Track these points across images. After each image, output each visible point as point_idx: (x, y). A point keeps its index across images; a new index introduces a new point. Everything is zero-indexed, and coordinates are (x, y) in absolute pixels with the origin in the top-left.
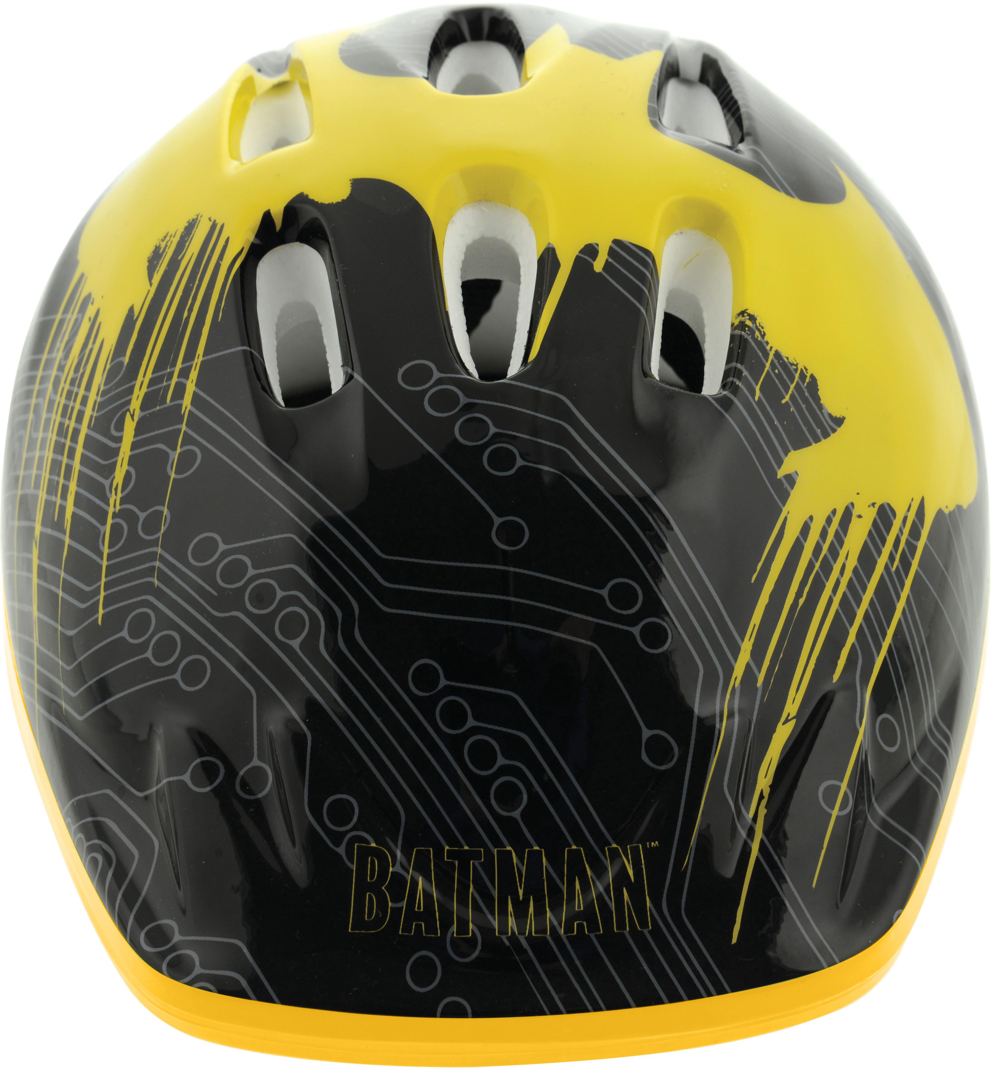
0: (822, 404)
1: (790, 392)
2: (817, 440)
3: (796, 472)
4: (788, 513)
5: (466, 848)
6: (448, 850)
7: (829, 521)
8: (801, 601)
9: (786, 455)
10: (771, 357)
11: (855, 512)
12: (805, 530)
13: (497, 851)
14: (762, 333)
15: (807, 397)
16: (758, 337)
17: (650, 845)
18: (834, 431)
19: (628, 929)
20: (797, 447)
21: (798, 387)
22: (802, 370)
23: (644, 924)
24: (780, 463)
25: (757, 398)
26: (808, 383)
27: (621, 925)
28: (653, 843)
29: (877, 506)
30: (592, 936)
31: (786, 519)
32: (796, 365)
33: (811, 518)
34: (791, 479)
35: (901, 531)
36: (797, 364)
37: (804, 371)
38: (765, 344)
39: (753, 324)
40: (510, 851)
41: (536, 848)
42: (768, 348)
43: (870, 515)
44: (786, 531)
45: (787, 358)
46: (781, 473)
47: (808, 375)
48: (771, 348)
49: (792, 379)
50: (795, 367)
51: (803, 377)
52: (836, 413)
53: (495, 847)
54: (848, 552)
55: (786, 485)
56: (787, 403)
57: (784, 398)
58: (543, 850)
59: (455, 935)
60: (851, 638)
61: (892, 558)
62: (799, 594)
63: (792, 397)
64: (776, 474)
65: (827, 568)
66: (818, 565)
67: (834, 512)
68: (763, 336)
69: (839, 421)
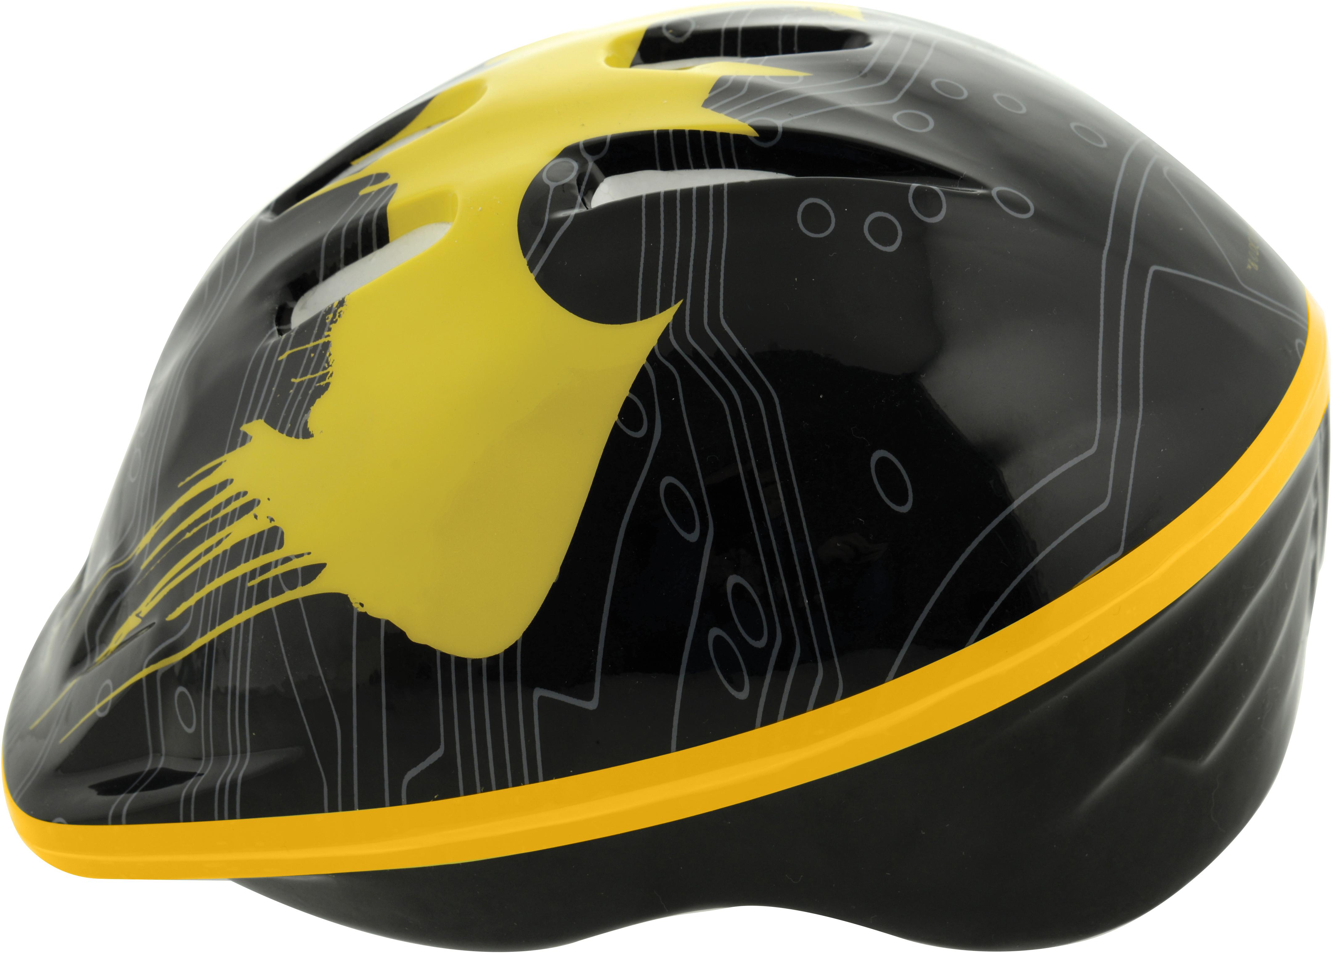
0: (310, 409)
1: (303, 379)
2: (281, 431)
3: (251, 438)
4: (225, 461)
7: (238, 496)
8: (187, 535)
9: (258, 419)
10: (321, 341)
11: (256, 510)
12: (223, 485)
14: (334, 320)
15: (309, 394)
16: (328, 319)
18: (297, 437)
20: (267, 421)
21: (311, 381)
22: (328, 372)
24: (250, 420)
25: (280, 358)
26: (320, 385)
29: (273, 524)
31: (220, 464)
32: (329, 366)
33: (232, 481)
34: (245, 439)
35: (276, 564)
36: (331, 366)
37: (329, 375)
38: (327, 329)
39: (337, 306)
42: (326, 333)
43: (263, 525)
44: (214, 472)
45: (330, 355)
46: (245, 428)
47: (327, 381)
48: (328, 336)
49: (316, 371)
50: (327, 366)
51: (323, 378)
52: (311, 424)
54: (230, 534)
55: (240, 440)
56: (294, 383)
57: (296, 378)
60: (193, 601)
62: (189, 528)
63: (302, 382)
64: (241, 425)
66: (211, 520)
67: (245, 493)
68: (333, 322)
69: (307, 434)
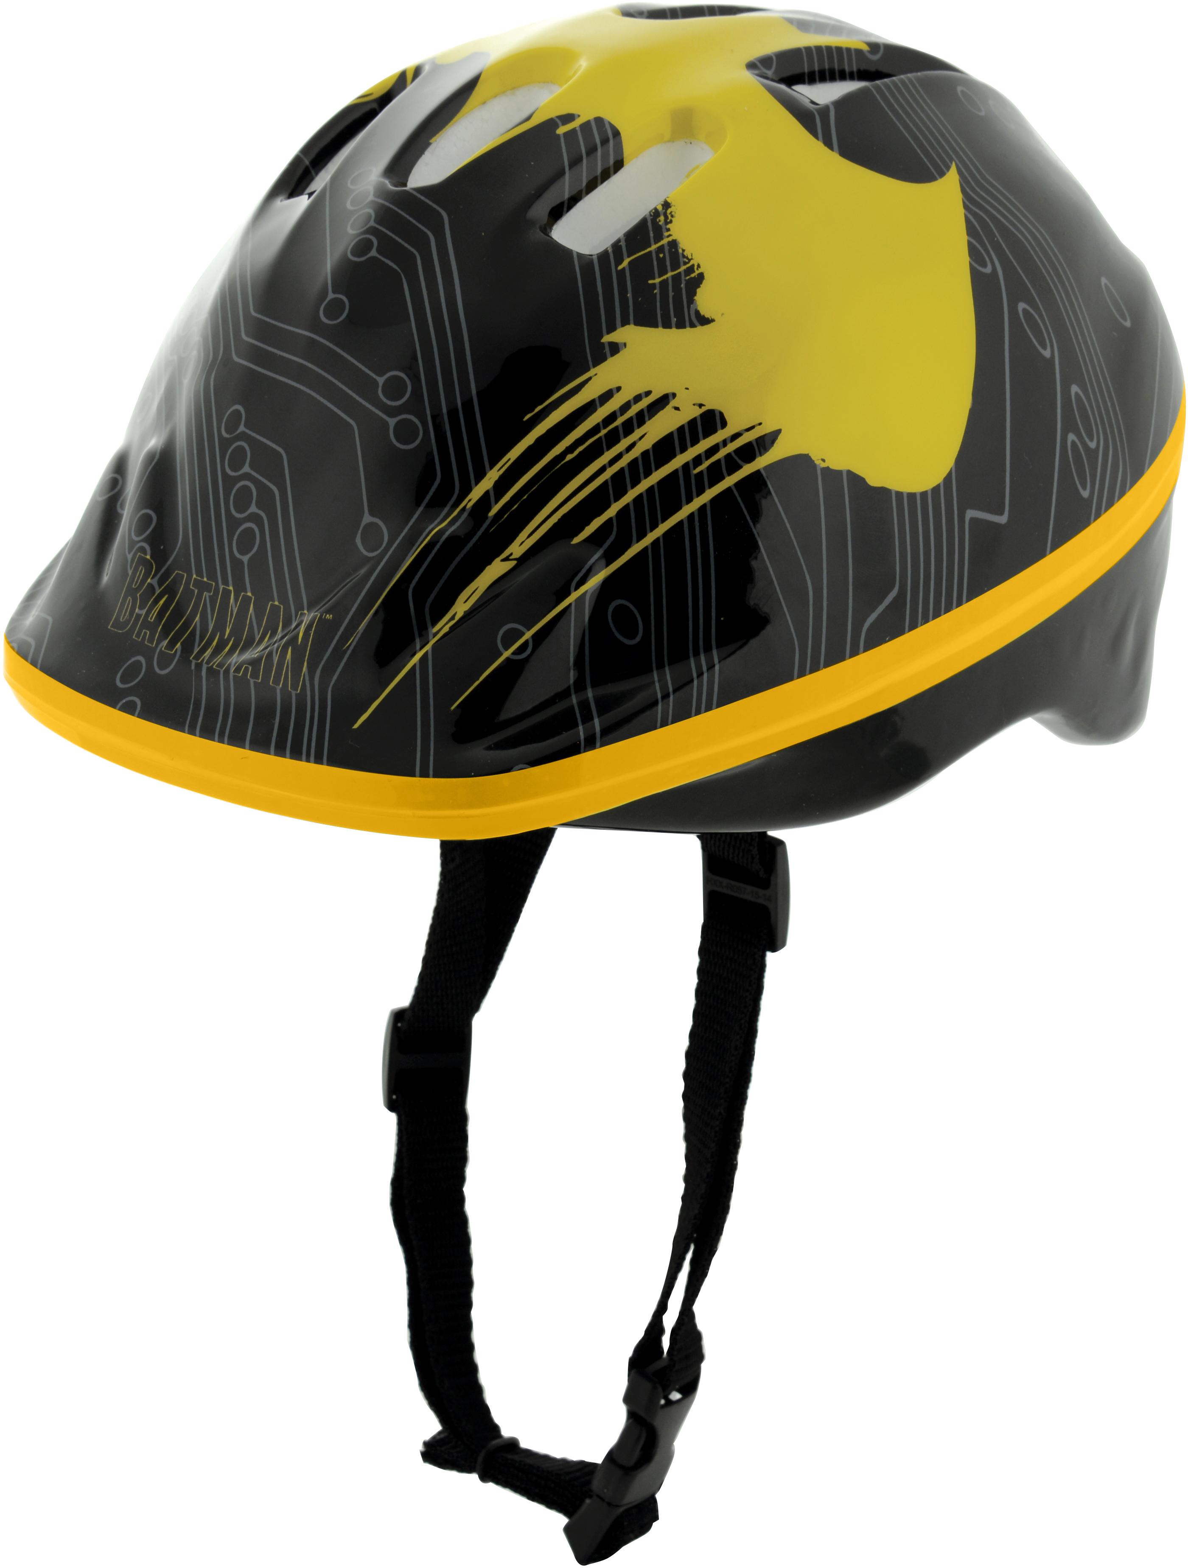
0: (695, 300)
1: (665, 277)
2: (667, 325)
3: (625, 345)
4: (596, 374)
5: (205, 579)
6: (195, 578)
7: (638, 398)
8: (569, 457)
9: (623, 325)
10: (665, 241)
11: (673, 403)
12: (607, 396)
13: (223, 587)
14: (668, 221)
15: (681, 289)
16: (660, 221)
17: (326, 616)
18: (693, 325)
19: (281, 686)
20: (639, 322)
21: (677, 277)
22: (693, 265)
23: (295, 687)
24: (612, 329)
25: (620, 267)
26: (691, 278)
27: (277, 680)
28: (328, 615)
29: (704, 409)
30: (252, 681)
31: (590, 379)
32: (690, 260)
33: (619, 389)
34: (615, 348)
35: (725, 443)
36: (692, 259)
37: (696, 267)
38: (664, 230)
39: (663, 209)
40: (231, 591)
41: (249, 594)
42: (666, 234)
43: (690, 413)
44: (583, 390)
45: (683, 251)
46: (607, 339)
47: (697, 272)
48: (670, 236)
49: (674, 266)
50: (687, 261)
51: (691, 270)
52: (705, 311)
53: (223, 584)
54: (645, 434)
55: (607, 350)
56: (654, 284)
57: (654, 279)
58: (253, 597)
59: (163, 649)
60: (612, 511)
61: (698, 460)
62: (570, 449)
63: (664, 283)
64: (602, 337)
65: (613, 439)
66: (603, 432)
67: (648, 393)
68: (667, 222)
69: (705, 321)
